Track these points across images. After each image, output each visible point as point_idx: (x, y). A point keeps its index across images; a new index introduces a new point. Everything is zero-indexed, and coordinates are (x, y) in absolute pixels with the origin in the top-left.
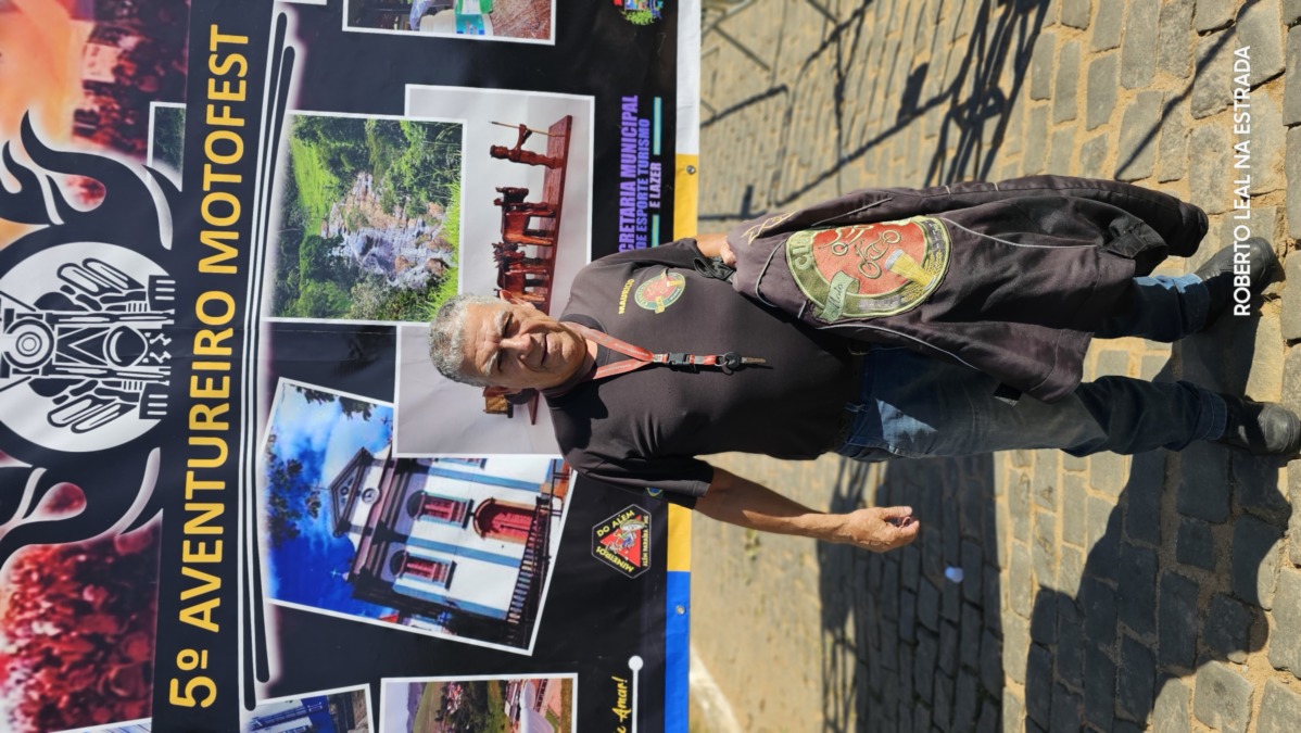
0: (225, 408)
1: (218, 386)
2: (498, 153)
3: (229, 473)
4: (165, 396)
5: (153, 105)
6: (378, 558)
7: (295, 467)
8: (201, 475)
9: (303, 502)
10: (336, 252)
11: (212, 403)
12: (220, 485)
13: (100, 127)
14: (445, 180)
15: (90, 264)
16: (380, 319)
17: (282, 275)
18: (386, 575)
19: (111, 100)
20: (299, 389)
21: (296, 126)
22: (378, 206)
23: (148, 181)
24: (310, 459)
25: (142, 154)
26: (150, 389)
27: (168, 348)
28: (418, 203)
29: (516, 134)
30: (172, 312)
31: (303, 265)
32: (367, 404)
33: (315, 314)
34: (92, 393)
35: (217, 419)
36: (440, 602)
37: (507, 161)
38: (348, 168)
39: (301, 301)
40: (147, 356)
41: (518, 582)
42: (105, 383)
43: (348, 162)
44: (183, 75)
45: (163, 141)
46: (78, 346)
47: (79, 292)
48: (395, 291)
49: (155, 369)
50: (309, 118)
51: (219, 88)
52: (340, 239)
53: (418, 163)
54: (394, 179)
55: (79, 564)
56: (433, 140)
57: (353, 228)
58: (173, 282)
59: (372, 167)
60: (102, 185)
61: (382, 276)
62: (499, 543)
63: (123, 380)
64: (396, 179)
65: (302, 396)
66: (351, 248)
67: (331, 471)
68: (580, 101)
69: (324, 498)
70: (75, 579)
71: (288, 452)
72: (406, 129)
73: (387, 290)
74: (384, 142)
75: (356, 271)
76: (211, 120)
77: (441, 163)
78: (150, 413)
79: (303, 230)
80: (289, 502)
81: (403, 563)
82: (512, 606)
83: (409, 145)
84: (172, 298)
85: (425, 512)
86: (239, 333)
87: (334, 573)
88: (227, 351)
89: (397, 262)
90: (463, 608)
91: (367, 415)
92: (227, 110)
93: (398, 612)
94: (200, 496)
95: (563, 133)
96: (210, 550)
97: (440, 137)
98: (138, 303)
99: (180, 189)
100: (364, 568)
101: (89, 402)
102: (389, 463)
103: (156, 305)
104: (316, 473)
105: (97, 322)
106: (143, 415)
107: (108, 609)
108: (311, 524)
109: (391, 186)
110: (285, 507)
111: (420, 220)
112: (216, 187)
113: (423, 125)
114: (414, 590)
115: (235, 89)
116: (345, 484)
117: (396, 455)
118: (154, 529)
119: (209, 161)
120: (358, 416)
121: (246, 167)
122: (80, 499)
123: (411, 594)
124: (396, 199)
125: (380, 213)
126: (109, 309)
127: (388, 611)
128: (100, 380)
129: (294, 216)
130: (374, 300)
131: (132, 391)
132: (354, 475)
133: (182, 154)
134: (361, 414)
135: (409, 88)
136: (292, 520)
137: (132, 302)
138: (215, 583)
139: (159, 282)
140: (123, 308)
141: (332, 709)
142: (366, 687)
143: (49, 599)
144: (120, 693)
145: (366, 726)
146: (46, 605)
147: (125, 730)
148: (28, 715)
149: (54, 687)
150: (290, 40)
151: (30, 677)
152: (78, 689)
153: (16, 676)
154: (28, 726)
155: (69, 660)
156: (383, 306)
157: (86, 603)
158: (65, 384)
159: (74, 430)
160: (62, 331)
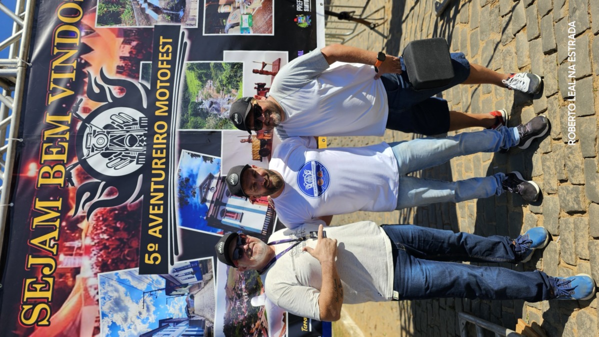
0: (164, 160)
1: (162, 153)
2: (255, 72)
3: (165, 183)
4: (144, 157)
5: (142, 63)
6: (216, 211)
7: (187, 180)
8: (156, 183)
9: (190, 192)
10: (201, 107)
11: (160, 159)
12: (162, 187)
13: (125, 71)
14: (238, 81)
15: (120, 114)
16: (216, 129)
17: (183, 115)
18: (219, 217)
19: (128, 62)
20: (189, 153)
21: (187, 67)
22: (215, 91)
23: (139, 87)
24: (192, 177)
25: (138, 78)
26: (140, 154)
27: (145, 141)
28: (228, 89)
29: (261, 65)
30: (147, 129)
31: (190, 111)
32: (212, 158)
33: (194, 127)
34: (120, 156)
35: (161, 164)
36: (238, 227)
37: (258, 74)
38: (204, 79)
39: (189, 124)
40: (139, 144)
41: (266, 220)
42: (125, 153)
43: (204, 76)
44: (151, 52)
45: (144, 74)
46: (116, 141)
47: (117, 123)
48: (221, 119)
49: (141, 148)
50: (192, 64)
51: (163, 56)
52: (202, 102)
53: (228, 76)
54: (220, 82)
55: (115, 214)
56: (233, 68)
57: (206, 98)
58: (147, 119)
59: (213, 78)
60: (125, 89)
61: (216, 114)
62: (259, 206)
63: (130, 152)
64: (221, 82)
65: (190, 155)
66: (206, 105)
67: (200, 181)
68: (283, 53)
69: (197, 191)
70: (114, 219)
71: (185, 175)
72: (224, 65)
73: (218, 119)
74: (217, 70)
75: (207, 113)
76: (160, 66)
77: (236, 76)
78: (139, 162)
79: (190, 100)
80: (185, 192)
81: (225, 213)
82: (263, 228)
83: (225, 70)
84: (146, 124)
86: (169, 135)
87: (201, 217)
88: (165, 141)
89: (221, 109)
90: (246, 229)
91: (212, 161)
92: (165, 63)
93: (223, 231)
94: (156, 190)
95: (278, 64)
96: (159, 209)
97: (235, 67)
98: (135, 126)
99: (149, 88)
100: (211, 215)
101: (119, 159)
102: (219, 178)
103: (141, 127)
104: (194, 182)
105: (122, 133)
106: (137, 163)
107: (125, 229)
108: (193, 199)
109: (219, 84)
110: (184, 194)
111: (229, 95)
112: (161, 87)
113: (229, 63)
114: (229, 223)
115: (168, 56)
116: (204, 186)
117: (222, 175)
118: (140, 202)
119: (159, 79)
120: (208, 162)
121: (171, 81)
122: (116, 192)
123: (228, 224)
124: (221, 88)
125: (215, 93)
126: (126, 128)
127: (220, 230)
128: (123, 152)
129: (187, 95)
130: (214, 122)
131: (134, 155)
132: (207, 182)
133: (150, 77)
134: (210, 161)
135: (225, 52)
136: (187, 198)
137: (134, 126)
138: (160, 220)
139: (142, 119)
140: (131, 128)
141: (200, 265)
142: (212, 258)
143: (105, 226)
144: (129, 258)
145: (212, 272)
146: (104, 228)
147: (130, 272)
148: (97, 266)
149: (106, 257)
150: (186, 40)
151: (99, 253)
152: (114, 257)
153: (94, 252)
154: (98, 270)
155: (111, 247)
156: (217, 124)
157: (118, 227)
158: (112, 153)
159: (115, 169)
160: (111, 136)
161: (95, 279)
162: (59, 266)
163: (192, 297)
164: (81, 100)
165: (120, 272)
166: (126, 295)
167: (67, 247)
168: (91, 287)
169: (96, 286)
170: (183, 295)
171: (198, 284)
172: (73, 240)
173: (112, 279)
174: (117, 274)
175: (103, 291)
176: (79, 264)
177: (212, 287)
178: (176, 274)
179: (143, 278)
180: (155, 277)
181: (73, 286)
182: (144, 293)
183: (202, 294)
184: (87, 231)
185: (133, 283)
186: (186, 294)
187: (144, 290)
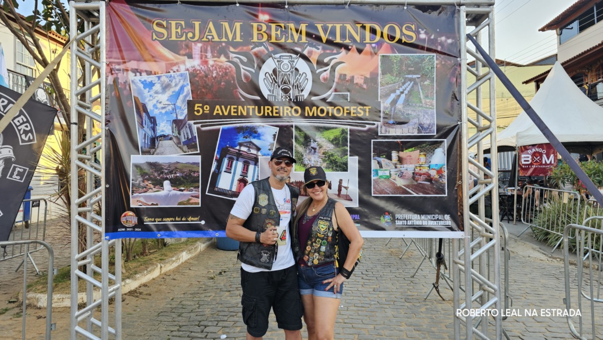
0: (271, 115)
2: (341, 181)
3: (254, 116)
4: (273, 100)
5: (349, 93)
6: (232, 153)
7: (256, 132)
8: (254, 109)
9: (247, 135)
10: (312, 141)
11: (272, 112)
12: (251, 114)
13: (342, 81)
14: (332, 168)
15: (306, 80)
16: (295, 152)
17: (305, 127)
18: (228, 156)
19: (349, 83)
20: (276, 133)
21: (345, 129)
22: (324, 151)
23: (329, 93)
24: (258, 136)
25: (336, 91)
26: (275, 97)
27: (286, 100)
28: (326, 161)
29: (346, 186)
30: (295, 100)
31: (308, 132)
33: (296, 136)
34: (274, 82)
35: (268, 113)
36: (221, 170)
37: (338, 183)
38: (334, 143)
39: (299, 133)
40: (284, 95)
41: (226, 190)
43: (336, 142)
44: (357, 100)
45: (339, 96)
46: (286, 79)
48: (302, 155)
49: (280, 97)
50: (347, 132)
51: (354, 109)
52: (315, 141)
53: (337, 160)
55: (231, 81)
56: (343, 164)
57: (319, 145)
59: (335, 148)
60: (327, 82)
61: (306, 152)
62: (236, 185)
63: (277, 90)
64: (332, 155)
65: (274, 133)
66: (313, 145)
67: (255, 141)
68: (356, 203)
69: (248, 140)
70: (227, 80)
71: (259, 131)
72: (346, 157)
74: (342, 151)
75: (307, 146)
76: (346, 108)
77: (337, 166)
78: (269, 97)
79: (318, 132)
80: (247, 131)
81: (231, 160)
82: (219, 188)
83: (341, 158)
84: (298, 100)
85: (245, 165)
86: (290, 117)
87: (229, 143)
88: (285, 115)
89: (310, 156)
90: (219, 176)
92: (349, 111)
93: (218, 159)
94: (248, 110)
95: (348, 198)
96: (234, 112)
97: (344, 166)
98: (297, 92)
100: (229, 150)
102: (257, 156)
103: (296, 97)
104: (254, 137)
105: (292, 82)
106: (268, 95)
107: (220, 88)
108: (241, 137)
109: (330, 154)
110: (245, 130)
111: (321, 161)
112: (328, 110)
113: (347, 162)
114: (224, 163)
115: (354, 113)
116: (252, 145)
117: (259, 157)
118: (240, 99)
119: (335, 108)
120: (269, 147)
121: (334, 117)
124: (327, 155)
125: (323, 151)
126: (295, 85)
127: (218, 156)
128: (277, 84)
129: (321, 130)
130: (300, 150)
131: (275, 92)
132: (254, 147)
133: (336, 101)
135: (357, 157)
136: (242, 132)
138: (226, 114)
139: (303, 97)
140: (296, 88)
141: (193, 143)
142: (199, 152)
143: (222, 74)
144: (199, 92)
145: (188, 152)
146: (220, 74)
147: (189, 94)
148: (194, 70)
149: (200, 77)
150: (368, 126)
151: (203, 71)
152: (200, 82)
153: (203, 68)
154: (190, 71)
155: (206, 79)
156: (298, 153)
157: (221, 83)
158: (276, 76)
159: (264, 79)
160: (289, 75)
161: (184, 70)
162: (193, 44)
163: (171, 139)
164: (318, 49)
165: (189, 87)
166: (173, 92)
167: (207, 48)
168: (179, 67)
169: (179, 70)
170: (173, 132)
171: (180, 143)
172: (212, 52)
173: (184, 82)
174: (188, 84)
175: (176, 76)
176: (195, 57)
177: (178, 153)
178: (188, 126)
179: (185, 103)
180: (186, 112)
181: (179, 55)
182: (175, 104)
183: (173, 145)
184: (219, 62)
185: (181, 97)
186: (173, 134)
187: (177, 104)
